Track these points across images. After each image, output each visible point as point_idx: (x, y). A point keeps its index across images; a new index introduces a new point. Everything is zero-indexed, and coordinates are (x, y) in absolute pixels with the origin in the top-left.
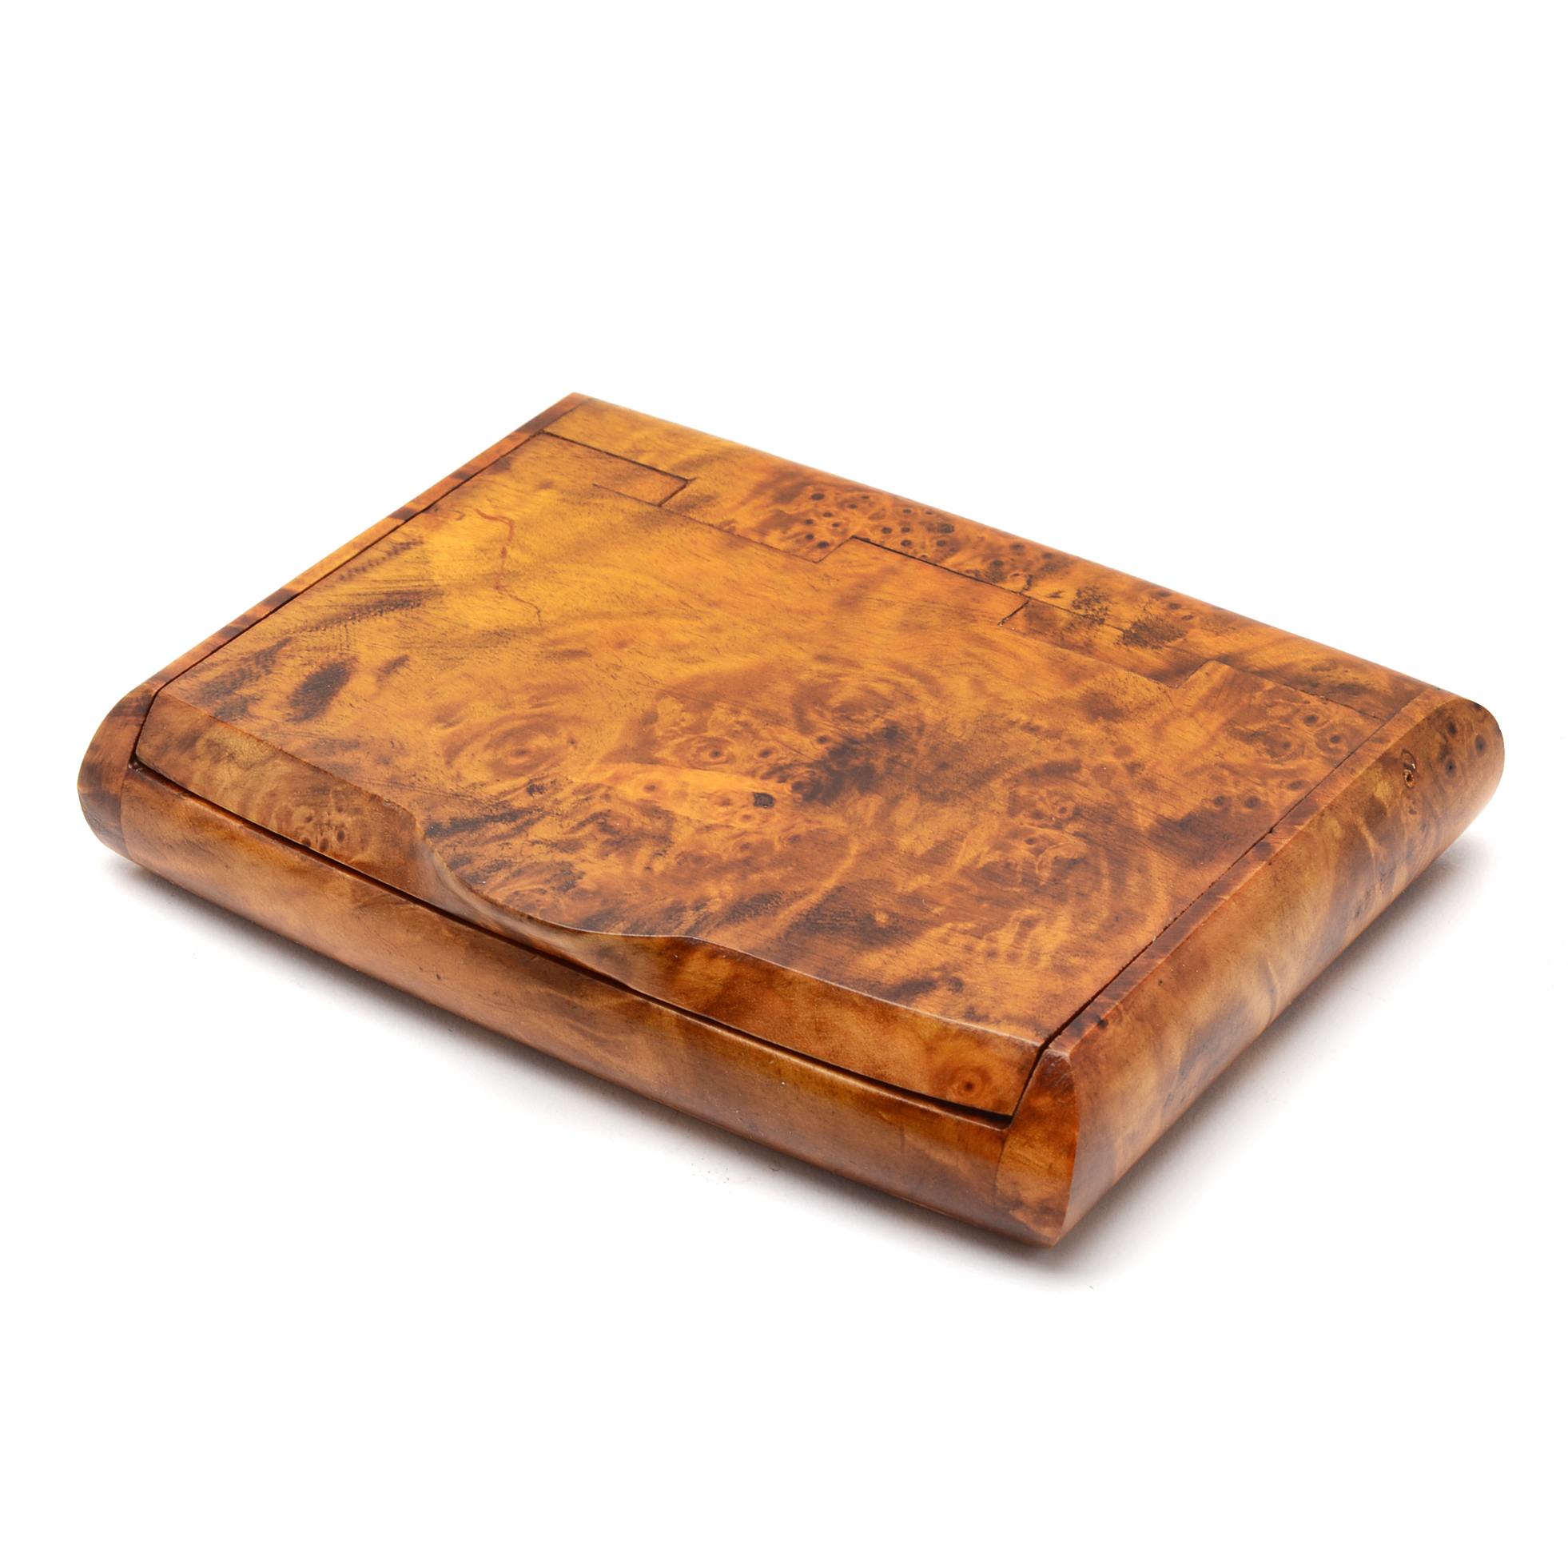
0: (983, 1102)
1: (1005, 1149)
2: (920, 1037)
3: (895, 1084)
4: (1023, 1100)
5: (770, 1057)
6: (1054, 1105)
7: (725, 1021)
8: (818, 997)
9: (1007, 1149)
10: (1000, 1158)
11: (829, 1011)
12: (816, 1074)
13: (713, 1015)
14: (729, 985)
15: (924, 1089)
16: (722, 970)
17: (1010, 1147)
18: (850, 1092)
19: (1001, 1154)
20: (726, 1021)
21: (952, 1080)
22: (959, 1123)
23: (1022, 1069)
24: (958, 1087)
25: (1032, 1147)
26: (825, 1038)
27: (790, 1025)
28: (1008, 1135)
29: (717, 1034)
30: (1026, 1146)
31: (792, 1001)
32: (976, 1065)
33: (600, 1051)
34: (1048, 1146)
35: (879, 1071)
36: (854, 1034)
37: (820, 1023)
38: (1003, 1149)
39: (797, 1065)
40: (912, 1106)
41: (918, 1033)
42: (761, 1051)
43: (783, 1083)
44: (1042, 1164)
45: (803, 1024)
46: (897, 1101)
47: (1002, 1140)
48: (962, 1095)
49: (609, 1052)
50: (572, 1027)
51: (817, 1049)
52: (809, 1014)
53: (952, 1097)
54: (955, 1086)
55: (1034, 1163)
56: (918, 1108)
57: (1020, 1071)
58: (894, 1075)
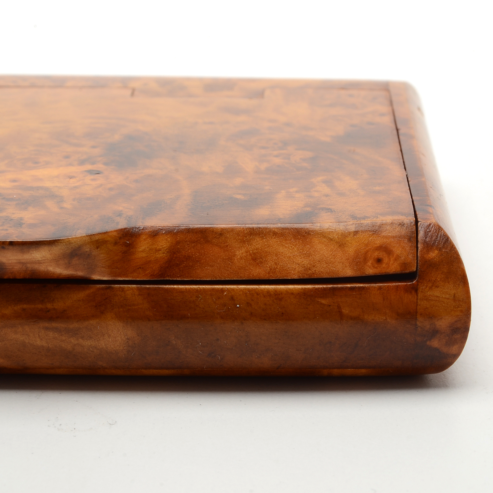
0: (393, 267)
1: (419, 295)
2: (331, 240)
3: (325, 277)
4: (419, 258)
5: (222, 290)
6: (442, 255)
7: (178, 277)
8: (246, 237)
9: (420, 295)
10: (417, 302)
11: (258, 243)
12: (262, 290)
13: (168, 276)
14: (173, 251)
15: (349, 272)
16: (164, 243)
17: (422, 292)
18: (292, 294)
19: (417, 299)
20: (180, 276)
21: (365, 260)
22: (380, 288)
23: (410, 239)
24: (372, 264)
25: (437, 287)
26: (261, 263)
27: (232, 263)
28: (418, 285)
29: (174, 288)
30: (433, 287)
31: (227, 246)
32: (378, 245)
33: (73, 341)
34: (449, 282)
35: (310, 272)
36: (282, 253)
37: (254, 254)
38: (417, 295)
39: (245, 289)
40: (342, 288)
41: (329, 238)
42: (213, 289)
43: (238, 306)
44: (448, 296)
45: (241, 258)
46: (330, 288)
47: (415, 289)
48: (376, 268)
49: (82, 338)
50: (47, 329)
51: (258, 272)
52: (243, 250)
53: (370, 271)
54: (369, 263)
55: (442, 297)
56: (347, 287)
57: (410, 240)
58: (322, 270)
